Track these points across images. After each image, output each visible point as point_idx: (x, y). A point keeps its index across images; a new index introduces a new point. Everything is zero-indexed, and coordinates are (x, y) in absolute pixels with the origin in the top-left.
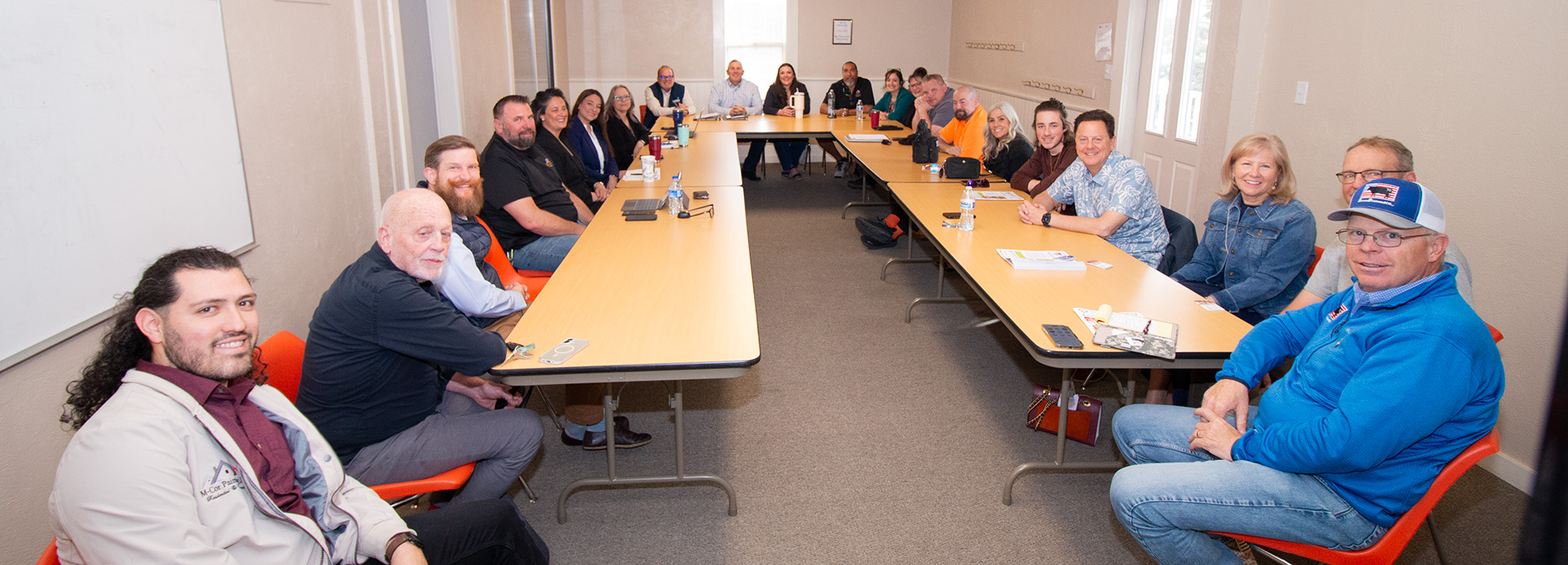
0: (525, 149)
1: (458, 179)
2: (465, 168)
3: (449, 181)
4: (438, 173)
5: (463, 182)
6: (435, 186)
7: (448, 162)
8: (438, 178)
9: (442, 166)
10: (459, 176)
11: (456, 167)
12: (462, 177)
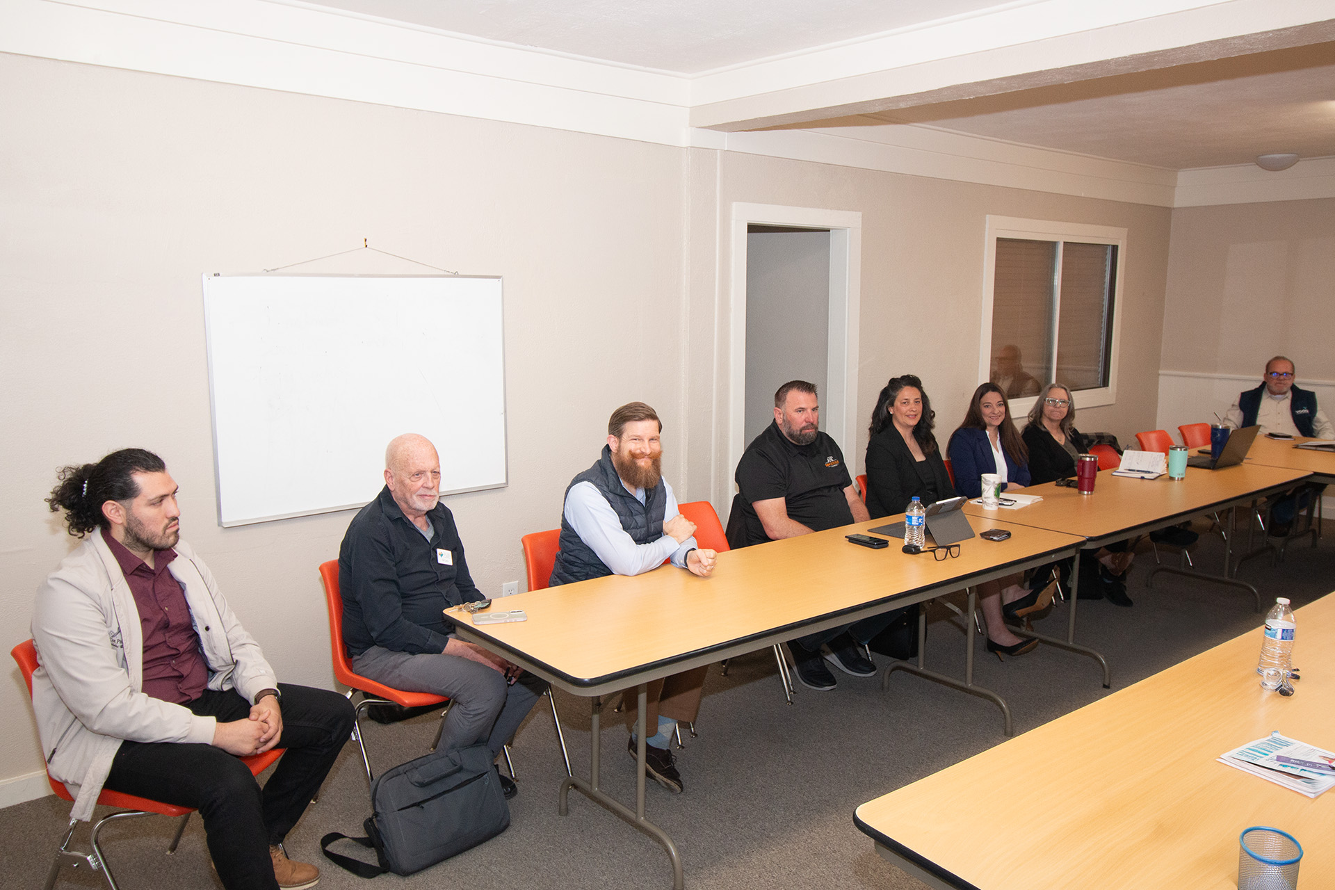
0: (804, 444)
1: (638, 452)
2: (646, 441)
3: (630, 451)
4: (620, 442)
5: (643, 455)
6: (617, 454)
7: (631, 434)
8: (619, 447)
9: (625, 436)
10: (640, 449)
11: (637, 439)
12: (643, 450)
